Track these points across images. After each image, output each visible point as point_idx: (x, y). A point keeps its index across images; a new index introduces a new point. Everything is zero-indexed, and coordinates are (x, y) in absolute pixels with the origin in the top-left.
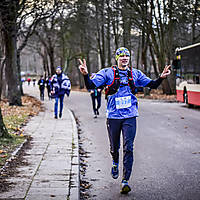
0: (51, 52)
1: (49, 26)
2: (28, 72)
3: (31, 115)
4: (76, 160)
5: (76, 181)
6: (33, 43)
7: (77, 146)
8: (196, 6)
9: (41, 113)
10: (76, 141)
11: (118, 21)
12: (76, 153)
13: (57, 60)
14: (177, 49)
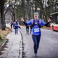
0: (14, 15)
1: (13, 7)
2: (7, 20)
3: (8, 33)
4: (21, 46)
5: (21, 52)
6: (9, 12)
7: (21, 42)
8: (56, 1)
9: (11, 32)
10: (21, 41)
11: (33, 6)
12: (21, 44)
13: (16, 17)
14: (51, 14)
